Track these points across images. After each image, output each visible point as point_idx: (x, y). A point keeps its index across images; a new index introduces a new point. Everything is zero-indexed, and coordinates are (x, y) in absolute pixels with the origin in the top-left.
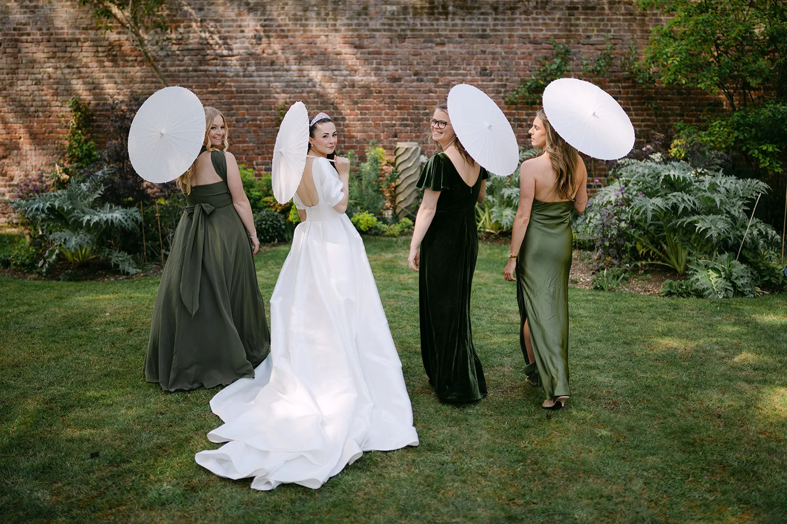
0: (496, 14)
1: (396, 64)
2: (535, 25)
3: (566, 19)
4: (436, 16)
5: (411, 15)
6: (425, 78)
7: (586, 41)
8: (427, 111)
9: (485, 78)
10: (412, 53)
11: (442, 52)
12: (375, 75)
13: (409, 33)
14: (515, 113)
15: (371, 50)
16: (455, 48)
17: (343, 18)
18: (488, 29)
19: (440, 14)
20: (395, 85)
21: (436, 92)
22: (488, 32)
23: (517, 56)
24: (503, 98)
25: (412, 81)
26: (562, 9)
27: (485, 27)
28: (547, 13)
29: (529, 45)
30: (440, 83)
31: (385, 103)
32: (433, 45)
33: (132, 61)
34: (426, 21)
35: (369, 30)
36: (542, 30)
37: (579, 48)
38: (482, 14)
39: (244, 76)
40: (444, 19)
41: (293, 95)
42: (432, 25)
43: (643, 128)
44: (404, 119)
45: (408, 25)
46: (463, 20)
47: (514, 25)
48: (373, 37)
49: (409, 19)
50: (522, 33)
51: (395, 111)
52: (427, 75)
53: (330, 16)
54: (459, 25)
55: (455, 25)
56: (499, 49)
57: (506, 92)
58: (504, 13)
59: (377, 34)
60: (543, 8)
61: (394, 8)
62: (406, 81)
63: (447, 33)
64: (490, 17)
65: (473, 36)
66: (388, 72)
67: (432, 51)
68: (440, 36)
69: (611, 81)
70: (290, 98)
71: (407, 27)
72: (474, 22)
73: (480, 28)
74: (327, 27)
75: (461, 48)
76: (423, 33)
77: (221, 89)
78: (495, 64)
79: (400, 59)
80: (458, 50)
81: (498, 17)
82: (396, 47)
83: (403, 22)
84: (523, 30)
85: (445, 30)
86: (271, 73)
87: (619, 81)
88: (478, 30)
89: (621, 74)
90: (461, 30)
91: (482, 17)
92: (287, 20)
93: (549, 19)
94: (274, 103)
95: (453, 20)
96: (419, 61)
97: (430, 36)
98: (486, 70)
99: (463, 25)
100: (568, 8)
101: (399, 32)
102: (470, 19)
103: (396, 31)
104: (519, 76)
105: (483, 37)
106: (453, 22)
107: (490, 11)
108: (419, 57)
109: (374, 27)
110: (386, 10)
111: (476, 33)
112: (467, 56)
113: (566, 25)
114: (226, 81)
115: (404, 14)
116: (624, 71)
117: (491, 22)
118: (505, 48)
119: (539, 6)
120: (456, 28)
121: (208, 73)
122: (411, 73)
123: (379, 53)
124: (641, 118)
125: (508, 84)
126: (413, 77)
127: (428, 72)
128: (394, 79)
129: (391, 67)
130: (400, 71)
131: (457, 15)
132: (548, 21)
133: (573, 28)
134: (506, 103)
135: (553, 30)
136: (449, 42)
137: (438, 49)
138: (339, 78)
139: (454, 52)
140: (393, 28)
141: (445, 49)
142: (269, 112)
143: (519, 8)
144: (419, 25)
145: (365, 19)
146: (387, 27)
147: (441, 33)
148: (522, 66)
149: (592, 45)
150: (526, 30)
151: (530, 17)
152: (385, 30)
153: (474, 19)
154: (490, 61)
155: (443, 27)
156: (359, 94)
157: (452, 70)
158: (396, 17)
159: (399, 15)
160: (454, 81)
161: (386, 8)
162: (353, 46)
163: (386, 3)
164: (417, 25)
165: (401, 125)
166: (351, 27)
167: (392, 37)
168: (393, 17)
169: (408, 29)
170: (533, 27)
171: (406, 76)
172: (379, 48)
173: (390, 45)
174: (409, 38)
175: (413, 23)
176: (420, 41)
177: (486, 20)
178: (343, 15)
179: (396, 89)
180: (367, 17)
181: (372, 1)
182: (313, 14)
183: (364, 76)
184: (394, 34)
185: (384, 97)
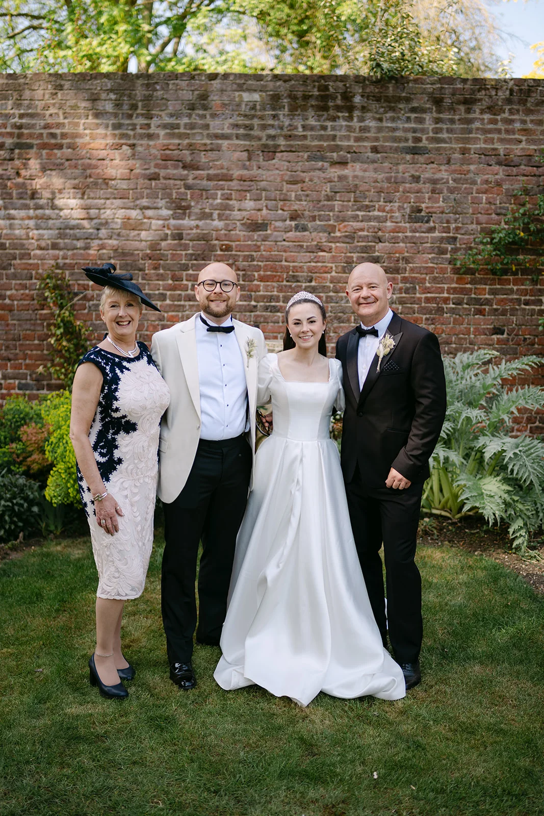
0: (439, 112)
1: (257, 199)
2: (507, 131)
4: (331, 112)
5: (286, 111)
6: (310, 225)
8: (313, 284)
9: (417, 225)
10: (286, 178)
11: (341, 178)
12: (220, 217)
13: (282, 142)
14: (471, 289)
15: (211, 172)
16: (365, 171)
17: (163, 114)
18: (424, 137)
19: (338, 108)
20: (256, 236)
21: (330, 251)
22: (424, 143)
23: (475, 188)
24: (451, 262)
25: (287, 230)
27: (418, 135)
28: (529, 112)
29: (497, 168)
30: (338, 234)
32: (326, 165)
34: (312, 122)
35: (209, 136)
36: (520, 142)
38: (414, 110)
40: (345, 119)
41: (70, 253)
42: (324, 128)
44: (271, 298)
45: (281, 128)
46: (380, 120)
47: (470, 132)
48: (217, 149)
49: (281, 117)
50: (483, 146)
51: (256, 282)
52: (314, 218)
53: (139, 111)
54: (373, 130)
55: (363, 129)
56: (444, 174)
57: (455, 250)
58: (452, 109)
59: (225, 143)
60: (523, 102)
61: (256, 97)
62: (276, 229)
63: (351, 143)
64: (427, 117)
65: (397, 150)
66: (244, 213)
67: (323, 175)
68: (337, 148)
70: (64, 258)
71: (279, 131)
72: (400, 125)
73: (410, 135)
74: (133, 130)
75: (376, 170)
76: (307, 142)
78: (437, 201)
79: (265, 190)
80: (371, 174)
81: (441, 116)
82: (259, 167)
83: (271, 122)
84: (485, 141)
85: (348, 138)
86: (31, 213)
88: (407, 140)
90: (377, 139)
91: (413, 115)
92: (61, 117)
93: (532, 121)
94: (37, 266)
95: (362, 119)
96: (300, 193)
97: (320, 149)
98: (420, 211)
99: (380, 129)
101: (264, 141)
102: (393, 119)
103: (260, 139)
104: (478, 223)
105: (415, 151)
106: (362, 124)
107: (428, 106)
109: (219, 131)
110: (241, 101)
111: (402, 145)
112: (386, 185)
115: (274, 109)
117: (429, 125)
118: (454, 172)
119: (515, 98)
120: (367, 135)
122: (286, 214)
123: (228, 178)
125: (459, 236)
126: (288, 222)
127: (316, 213)
128: (256, 226)
129: (249, 204)
130: (265, 211)
131: (369, 111)
132: (530, 126)
134: (456, 271)
135: (540, 141)
136: (354, 160)
137: (335, 172)
138: (153, 222)
139: (363, 177)
140: (252, 132)
141: (347, 172)
143: (480, 100)
144: (300, 129)
145: (204, 116)
146: (242, 131)
147: (339, 143)
148: (484, 205)
150: (492, 141)
151: (499, 118)
152: (238, 137)
153: (398, 118)
154: (427, 196)
155: (344, 133)
156: (190, 252)
157: (359, 210)
158: (259, 113)
159: (263, 108)
160: (362, 230)
161: (240, 96)
162: (181, 164)
163: (241, 88)
164: (296, 128)
165: (266, 308)
166: (177, 131)
167: (251, 149)
168: (253, 112)
169: (281, 135)
170: (504, 136)
171: (276, 221)
172: (228, 169)
173: (248, 163)
174: (282, 152)
175: (290, 125)
176: (302, 157)
177: (421, 121)
178: (164, 108)
179: (259, 243)
180: (207, 113)
181: (216, 84)
182: (109, 107)
183: (200, 219)
184: (255, 143)
185: (236, 259)
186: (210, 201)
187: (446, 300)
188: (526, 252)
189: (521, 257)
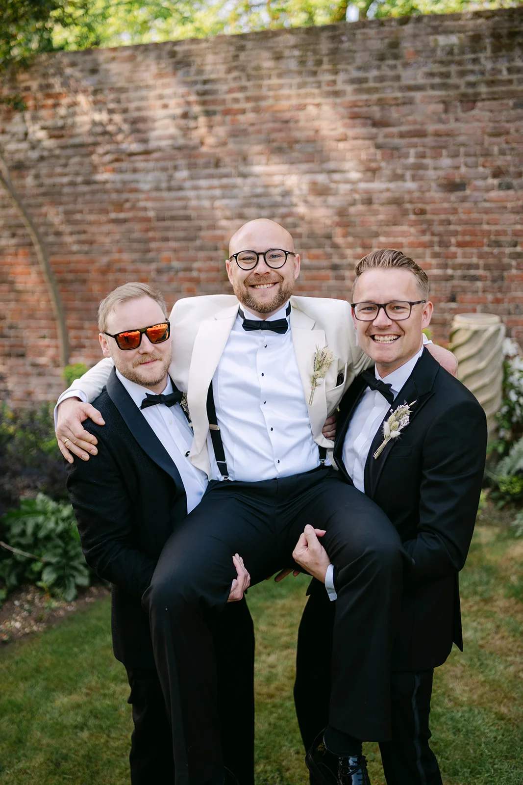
1: (455, 155)
5: (489, 52)
6: (516, 182)
10: (488, 130)
12: (414, 178)
13: (483, 89)
15: (404, 128)
17: (350, 67)
20: (453, 197)
25: (488, 190)
31: (433, 235)
34: (519, 63)
35: (402, 89)
39: (170, 189)
44: (470, 266)
45: (482, 73)
48: (410, 102)
49: (483, 61)
51: (452, 248)
52: (519, 175)
53: (325, 66)
59: (418, 95)
61: (454, 39)
62: (476, 189)
66: (440, 173)
71: (479, 77)
74: (319, 87)
76: (513, 87)
77: (130, 215)
79: (463, 145)
82: (457, 120)
83: (470, 67)
86: (215, 182)
96: (504, 146)
101: (463, 89)
103: (457, 87)
108: (502, 139)
109: (411, 82)
110: (437, 45)
114: (138, 200)
115: (474, 51)
121: (108, 185)
122: (488, 171)
123: (421, 134)
126: (491, 181)
128: (453, 186)
129: (446, 162)
130: (463, 169)
138: (341, 186)
140: (449, 81)
142: (213, 254)
144: (505, 72)
145: (394, 67)
146: (437, 80)
152: (433, 87)
156: (381, 217)
158: (457, 58)
159: (462, 52)
161: (436, 40)
162: (369, 122)
163: (436, 31)
164: (500, 72)
165: (464, 277)
166: (365, 86)
167: (447, 99)
168: (450, 58)
169: (482, 82)
171: (476, 179)
172: (422, 124)
173: (443, 116)
174: (483, 100)
175: (493, 69)
176: (507, 104)
178: (350, 61)
179: (456, 205)
180: (398, 63)
181: (408, 29)
182: (293, 65)
183: (391, 181)
184: (452, 93)
185: (430, 223)
186: (403, 161)
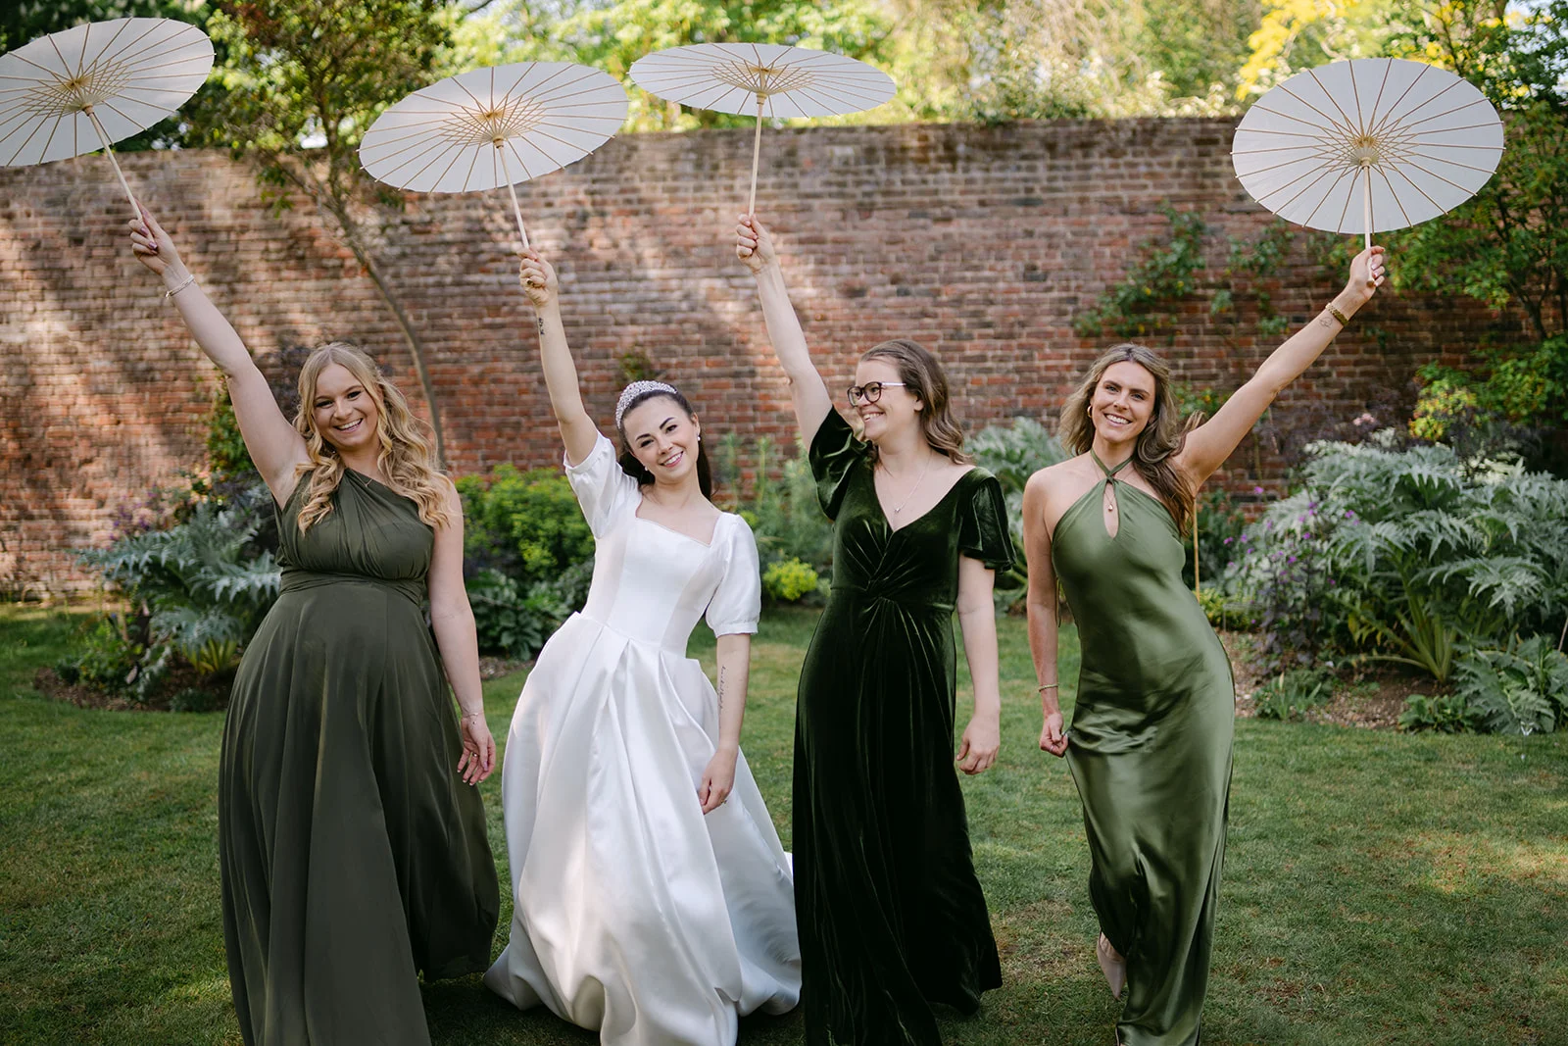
0: (1053, 157)
1: (853, 262)
2: (1132, 176)
3: (1194, 164)
4: (933, 164)
5: (883, 164)
6: (913, 289)
7: (1238, 206)
9: (1033, 285)
10: (886, 238)
11: (946, 236)
12: (815, 285)
13: (879, 199)
15: (803, 235)
16: (972, 226)
18: (1037, 187)
19: (940, 160)
20: (853, 303)
21: (935, 316)
22: (1038, 193)
23: (1096, 241)
24: (1072, 324)
25: (887, 296)
26: (1184, 144)
27: (1030, 185)
28: (1154, 153)
29: (1120, 218)
30: (944, 298)
31: (835, 340)
32: (928, 222)
33: (334, 267)
34: (912, 176)
35: (800, 196)
36: (1145, 187)
37: (1221, 220)
38: (1024, 157)
40: (948, 171)
41: (650, 328)
42: (924, 182)
43: (1358, 378)
45: (877, 184)
46: (987, 170)
47: (1088, 178)
49: (877, 172)
50: (1105, 194)
52: (916, 282)
53: (721, 172)
54: (980, 182)
55: (970, 181)
56: (1061, 227)
57: (1076, 312)
58: (1067, 154)
59: (816, 203)
60: (1147, 143)
61: (849, 151)
63: (957, 197)
64: (1040, 165)
65: (1007, 202)
66: (840, 279)
67: (926, 234)
68: (940, 204)
69: (1290, 285)
70: (645, 334)
71: (875, 188)
72: (1010, 174)
73: (1021, 186)
74: (716, 191)
75: (984, 226)
76: (908, 198)
77: (509, 319)
78: (1054, 257)
79: (861, 252)
80: (978, 231)
81: (1056, 162)
82: (855, 228)
83: (866, 177)
84: (1107, 188)
85: (951, 192)
86: (606, 286)
87: (1305, 284)
88: (1017, 191)
89: (1310, 270)
90: (984, 192)
91: (1024, 163)
92: (638, 181)
93: (1160, 164)
94: (613, 345)
95: (966, 170)
96: (901, 254)
97: (921, 204)
98: (1034, 268)
99: (987, 181)
100: (1198, 142)
101: (860, 199)
102: (1002, 169)
103: (853, 196)
104: (1102, 279)
105: (1027, 203)
106: (968, 176)
107: (1040, 152)
108: (898, 247)
109: (808, 190)
110: (833, 156)
111: (1014, 196)
112: (995, 242)
113: (1194, 176)
114: (518, 304)
115: (869, 162)
116: (1316, 263)
117: (1042, 172)
118: (1072, 224)
119: (1139, 138)
120: (974, 187)
121: (482, 288)
122: (886, 278)
123: (820, 241)
124: (1352, 358)
125: (1081, 295)
126: (889, 287)
127: (920, 276)
128: (853, 292)
129: (845, 268)
130: (862, 276)
131: (975, 160)
132: (1157, 169)
133: (1208, 182)
134: (1078, 334)
135: (1170, 186)
136: (959, 216)
137: (938, 230)
138: (742, 291)
139: (970, 235)
140: (846, 190)
141: (952, 229)
142: (604, 362)
143: (1098, 143)
144: (899, 184)
145: (791, 175)
146: (834, 189)
147: (943, 198)
148: (1108, 259)
149: (1248, 213)
150: (1114, 188)
151: (1121, 161)
152: (831, 195)
153: (1008, 167)
154: (1042, 251)
155: (948, 186)
157: (967, 270)
158: (853, 168)
159: (858, 163)
160: (971, 292)
161: (832, 152)
163: (832, 141)
164: (894, 183)
166: (764, 192)
167: (844, 208)
168: (846, 168)
169: (877, 192)
170: (1128, 181)
171: (875, 285)
172: (821, 231)
173: (842, 224)
174: (879, 209)
175: (887, 180)
176: (902, 214)
177: (1032, 169)
178: (748, 166)
179: (856, 311)
180: (796, 171)
181: (805, 138)
182: (689, 168)
184: (850, 202)
185: (831, 329)
187: (1068, 368)
188: (1158, 310)
189: (1150, 317)
